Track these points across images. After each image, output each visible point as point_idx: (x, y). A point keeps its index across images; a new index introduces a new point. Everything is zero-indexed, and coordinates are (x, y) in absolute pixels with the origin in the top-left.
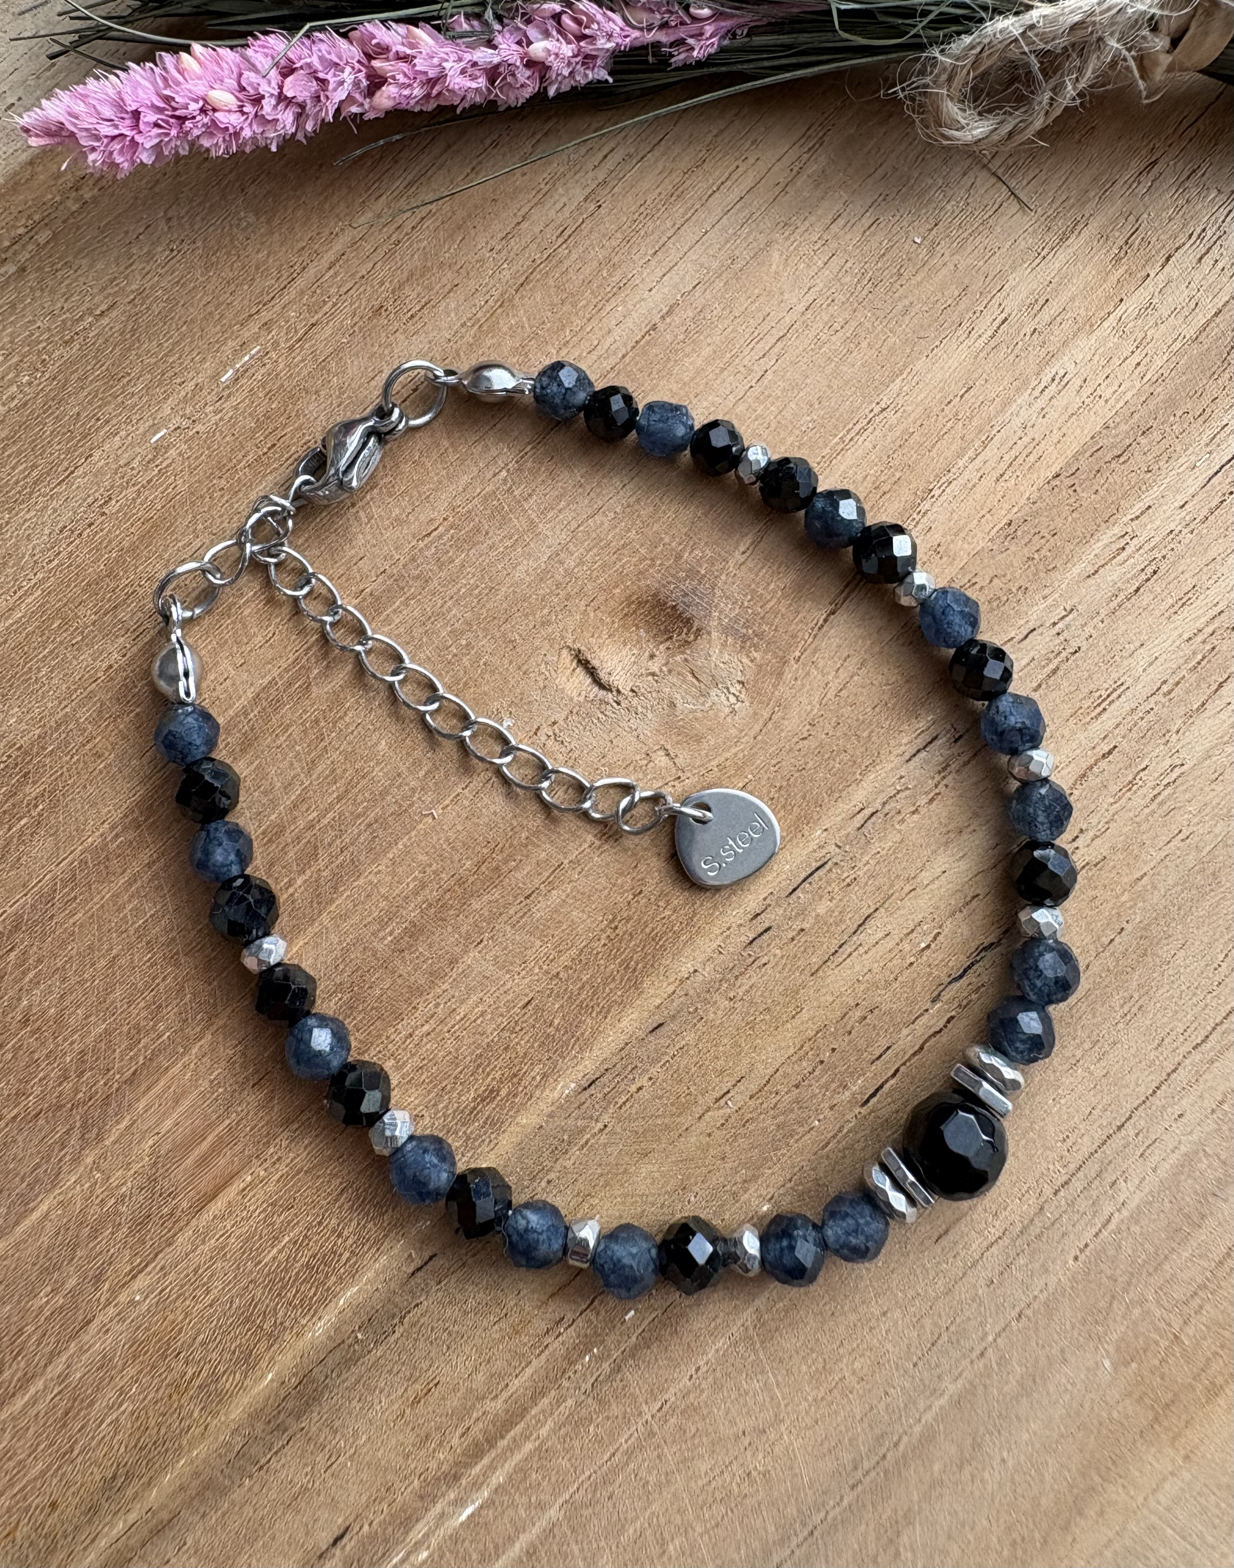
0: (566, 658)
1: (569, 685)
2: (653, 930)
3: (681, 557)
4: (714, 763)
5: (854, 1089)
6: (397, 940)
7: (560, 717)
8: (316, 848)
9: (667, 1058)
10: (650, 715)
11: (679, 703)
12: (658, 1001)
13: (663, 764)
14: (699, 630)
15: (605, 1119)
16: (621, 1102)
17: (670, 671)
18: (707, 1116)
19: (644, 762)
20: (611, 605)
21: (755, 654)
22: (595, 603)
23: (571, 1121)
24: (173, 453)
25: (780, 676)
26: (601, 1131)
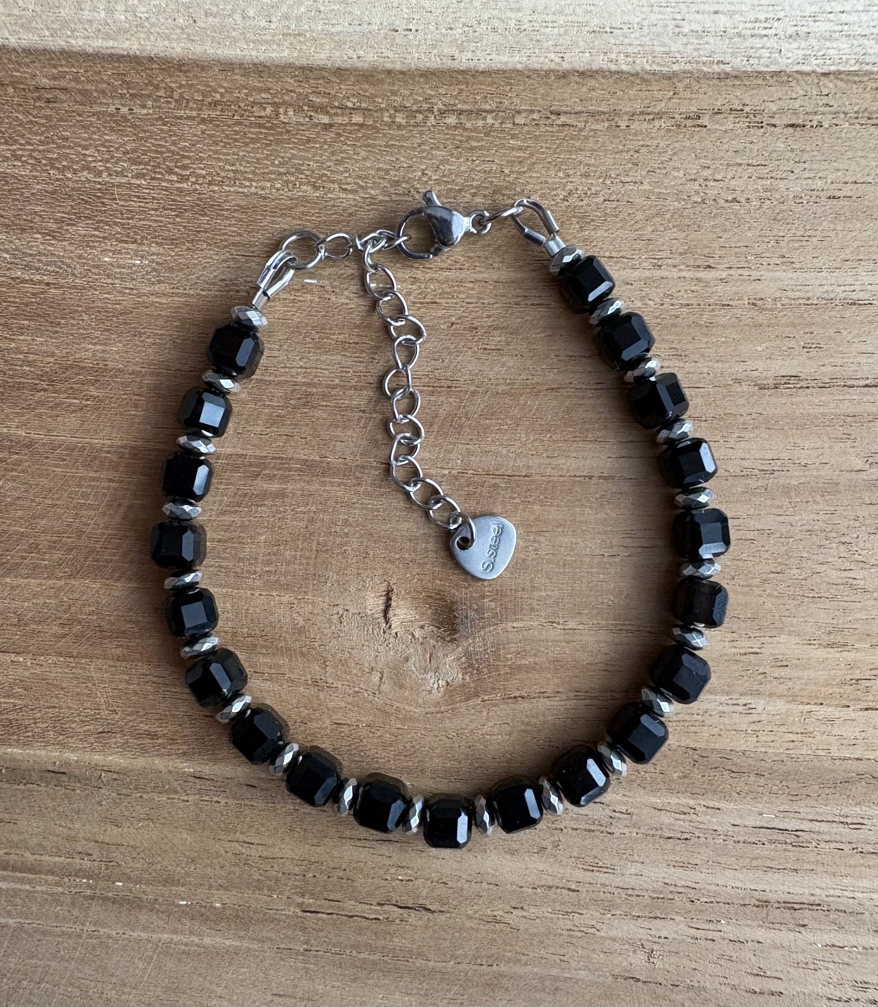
0: (383, 588)
1: (372, 601)
4: (397, 705)
5: (306, 900)
7: (353, 610)
9: (242, 803)
10: (392, 653)
11: (411, 661)
12: (263, 777)
13: (374, 680)
14: (455, 639)
15: (191, 798)
16: (204, 798)
17: (422, 643)
18: (233, 844)
19: (367, 670)
20: (430, 585)
21: (467, 678)
22: (423, 577)
23: (176, 784)
24: (309, 297)
25: (468, 699)
26: (184, 801)
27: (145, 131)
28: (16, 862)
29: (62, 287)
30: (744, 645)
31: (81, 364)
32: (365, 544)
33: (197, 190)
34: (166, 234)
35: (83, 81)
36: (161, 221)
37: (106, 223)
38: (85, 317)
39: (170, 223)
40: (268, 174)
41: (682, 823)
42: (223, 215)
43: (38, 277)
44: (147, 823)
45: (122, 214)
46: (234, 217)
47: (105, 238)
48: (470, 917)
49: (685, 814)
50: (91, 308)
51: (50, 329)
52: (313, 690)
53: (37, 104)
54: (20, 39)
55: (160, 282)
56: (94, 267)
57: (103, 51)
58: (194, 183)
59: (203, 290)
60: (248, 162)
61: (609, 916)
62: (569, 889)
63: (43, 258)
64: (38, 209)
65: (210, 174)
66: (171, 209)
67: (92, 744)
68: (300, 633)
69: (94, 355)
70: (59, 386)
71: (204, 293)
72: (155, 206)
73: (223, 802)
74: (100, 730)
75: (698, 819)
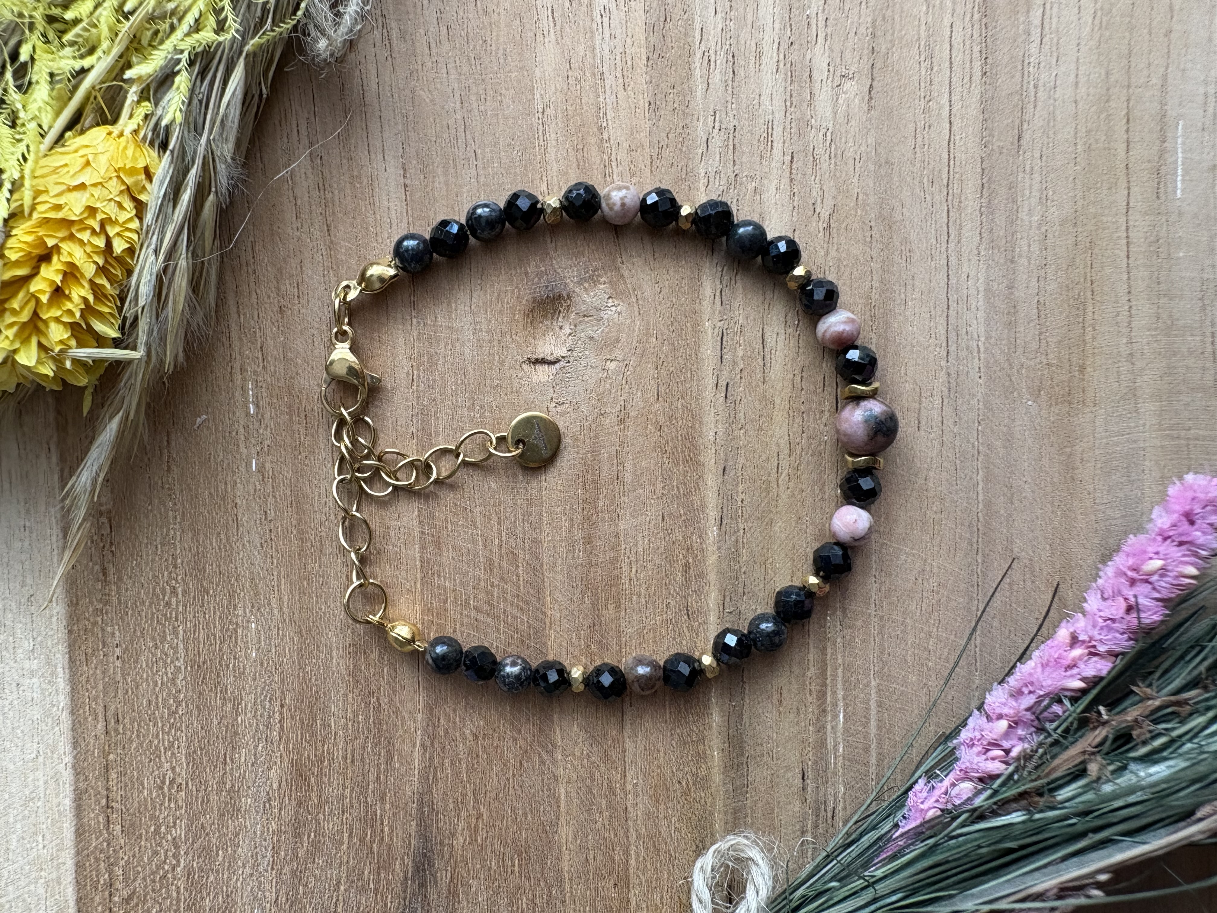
0: (527, 368)
1: (541, 377)
2: (681, 435)
3: (527, 272)
4: (635, 342)
5: (827, 409)
6: (585, 552)
7: (551, 394)
8: (512, 552)
9: (740, 478)
10: (587, 353)
11: (592, 334)
12: (713, 460)
13: (614, 367)
14: (568, 295)
15: (741, 526)
16: (740, 514)
17: (575, 326)
18: (780, 482)
19: (605, 374)
20: (520, 325)
21: (602, 280)
22: (514, 332)
23: (728, 542)
24: (268, 465)
25: (622, 276)
26: (744, 533)
27: (135, 630)
28: (817, 685)
29: (283, 693)
30: (546, 23)
31: (351, 668)
32: (489, 389)
33: (182, 578)
34: (225, 603)
35: (96, 692)
36: (214, 607)
37: (221, 658)
38: (308, 669)
39: (215, 600)
40: (161, 514)
41: (718, 62)
42: (203, 552)
43: (276, 715)
44: (768, 566)
45: (211, 645)
46: (203, 541)
47: (235, 658)
48: (827, 253)
49: (710, 60)
50: (299, 665)
51: (322, 700)
52: (629, 422)
53: (121, 731)
54: (65, 753)
55: (269, 604)
56: (262, 664)
57: (68, 676)
58: (176, 580)
59: (272, 563)
60: (152, 533)
61: (813, 120)
62: (792, 162)
63: (259, 713)
64: (215, 722)
65: (167, 568)
66: (203, 600)
67: (700, 624)
68: (577, 440)
69: (342, 657)
70: (373, 687)
71: (275, 561)
72: (201, 615)
73: (742, 496)
74: (686, 617)
75: (713, 48)
